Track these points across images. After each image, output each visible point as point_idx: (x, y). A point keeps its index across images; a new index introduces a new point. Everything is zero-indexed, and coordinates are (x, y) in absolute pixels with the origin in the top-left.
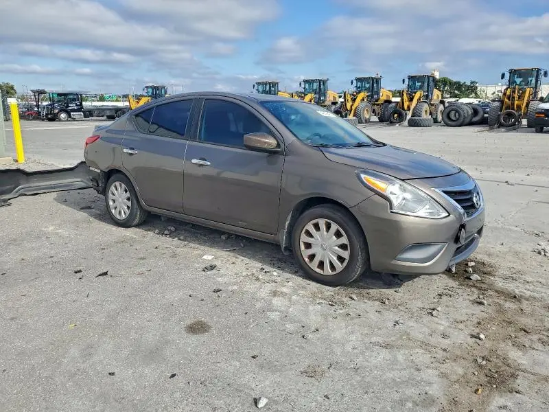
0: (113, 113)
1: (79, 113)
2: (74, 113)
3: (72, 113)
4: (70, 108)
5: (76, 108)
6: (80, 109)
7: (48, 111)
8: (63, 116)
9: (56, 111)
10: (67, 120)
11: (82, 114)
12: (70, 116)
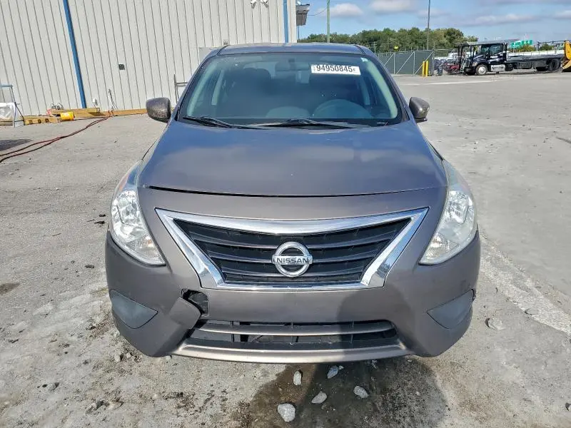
0: (543, 64)
1: (500, 66)
2: (495, 66)
3: (492, 66)
4: (491, 61)
5: (497, 60)
6: (503, 60)
7: (467, 65)
8: (482, 69)
9: (475, 64)
10: (485, 74)
11: (504, 66)
12: (489, 69)
